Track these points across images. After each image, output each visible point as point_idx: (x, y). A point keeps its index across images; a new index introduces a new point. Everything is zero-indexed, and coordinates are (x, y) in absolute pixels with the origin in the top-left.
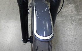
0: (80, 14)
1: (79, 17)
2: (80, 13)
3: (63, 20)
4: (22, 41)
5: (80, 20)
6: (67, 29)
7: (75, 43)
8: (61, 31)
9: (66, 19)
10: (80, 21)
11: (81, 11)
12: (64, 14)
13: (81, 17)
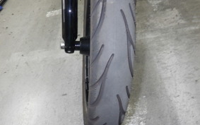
0: (195, 23)
1: (193, 28)
2: (193, 21)
3: (158, 37)
4: (62, 48)
5: (196, 32)
6: (169, 52)
7: (196, 79)
8: (155, 58)
9: (164, 35)
10: (197, 35)
11: (194, 17)
12: (157, 27)
13: (197, 28)
